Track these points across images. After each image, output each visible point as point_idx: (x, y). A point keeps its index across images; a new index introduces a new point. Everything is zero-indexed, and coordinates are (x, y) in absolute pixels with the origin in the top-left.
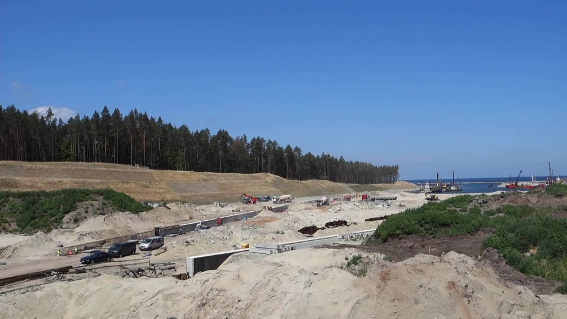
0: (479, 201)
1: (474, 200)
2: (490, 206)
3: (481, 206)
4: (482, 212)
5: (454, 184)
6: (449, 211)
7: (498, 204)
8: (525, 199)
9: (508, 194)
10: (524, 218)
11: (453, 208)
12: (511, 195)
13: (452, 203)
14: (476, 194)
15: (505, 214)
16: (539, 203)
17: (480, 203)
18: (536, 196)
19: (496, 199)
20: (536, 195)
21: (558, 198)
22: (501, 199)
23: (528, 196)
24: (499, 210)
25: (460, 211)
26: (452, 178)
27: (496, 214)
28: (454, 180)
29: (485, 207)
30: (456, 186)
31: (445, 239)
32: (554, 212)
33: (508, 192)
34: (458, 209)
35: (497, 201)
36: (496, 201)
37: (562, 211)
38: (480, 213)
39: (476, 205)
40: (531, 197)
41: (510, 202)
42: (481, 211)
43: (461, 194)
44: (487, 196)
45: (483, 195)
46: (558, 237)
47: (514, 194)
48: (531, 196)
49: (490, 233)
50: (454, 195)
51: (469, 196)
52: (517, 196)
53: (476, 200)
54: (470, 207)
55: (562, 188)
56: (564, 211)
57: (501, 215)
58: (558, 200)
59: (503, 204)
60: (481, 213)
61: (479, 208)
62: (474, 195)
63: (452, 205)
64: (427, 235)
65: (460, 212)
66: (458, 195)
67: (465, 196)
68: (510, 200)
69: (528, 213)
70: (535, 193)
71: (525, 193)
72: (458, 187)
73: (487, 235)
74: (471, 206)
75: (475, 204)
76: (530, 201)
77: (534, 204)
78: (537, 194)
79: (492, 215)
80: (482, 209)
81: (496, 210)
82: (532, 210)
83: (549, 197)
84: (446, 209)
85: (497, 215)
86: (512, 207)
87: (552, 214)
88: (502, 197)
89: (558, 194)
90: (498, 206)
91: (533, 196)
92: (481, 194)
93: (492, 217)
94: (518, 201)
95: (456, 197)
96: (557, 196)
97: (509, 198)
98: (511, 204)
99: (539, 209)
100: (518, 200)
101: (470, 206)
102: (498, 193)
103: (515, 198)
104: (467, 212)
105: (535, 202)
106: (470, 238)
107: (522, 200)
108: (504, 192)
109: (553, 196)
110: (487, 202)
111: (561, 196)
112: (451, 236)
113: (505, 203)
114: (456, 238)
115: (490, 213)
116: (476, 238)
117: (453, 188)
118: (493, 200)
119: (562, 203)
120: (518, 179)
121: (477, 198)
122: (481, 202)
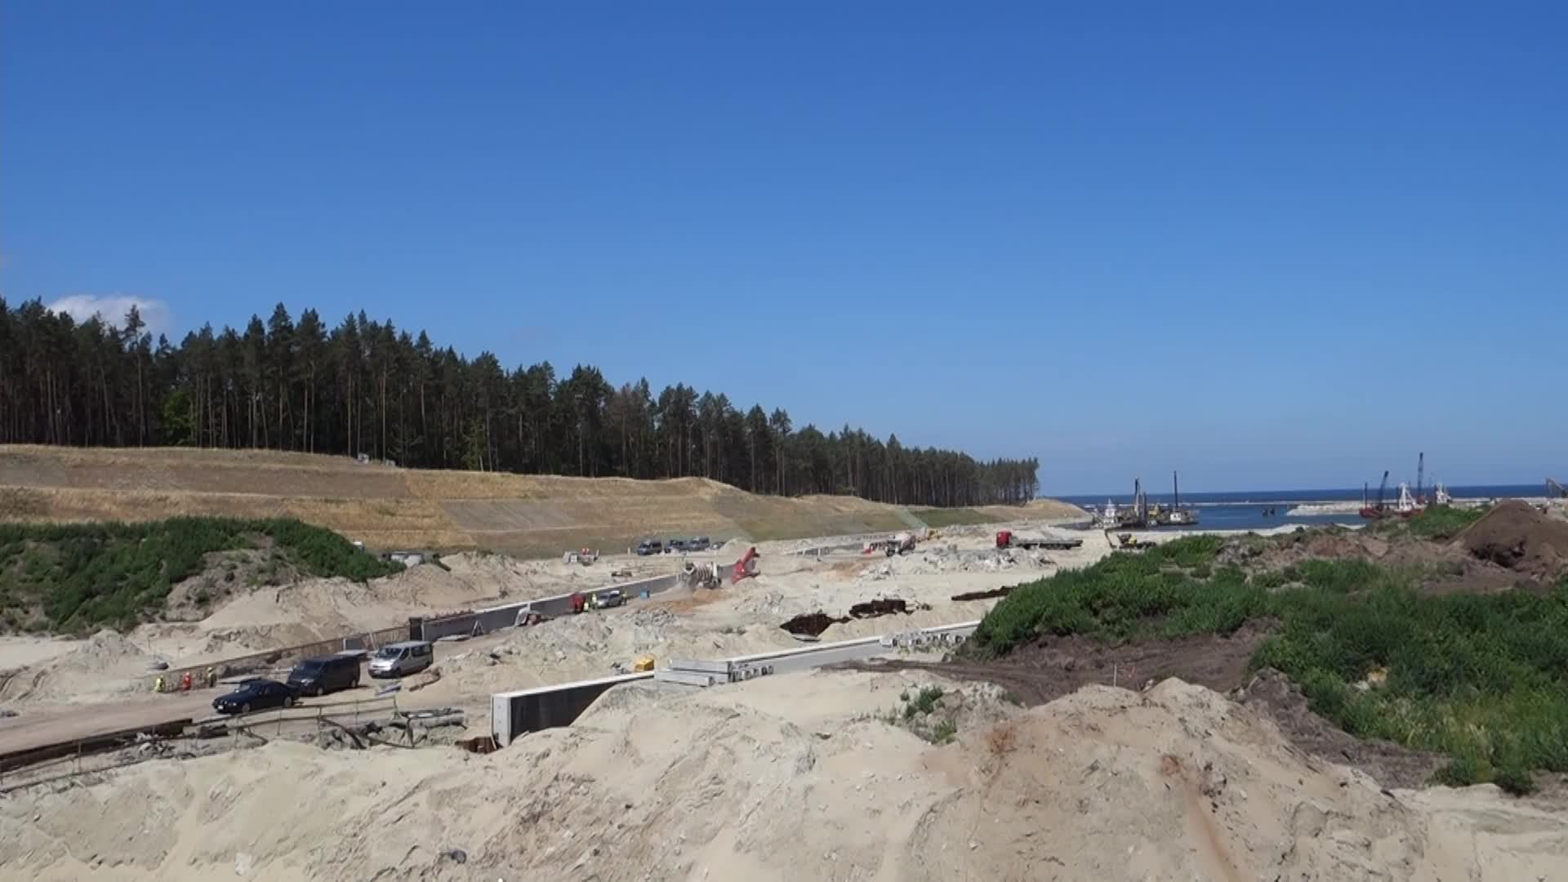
0: (1241, 551)
1: (1228, 547)
2: (1267, 563)
3: (1245, 564)
4: (1249, 578)
5: (1177, 507)
6: (1165, 575)
7: (1288, 557)
8: (1357, 546)
9: (1315, 533)
10: (1356, 593)
11: (1176, 568)
12: (1321, 534)
13: (1173, 556)
14: (1235, 532)
15: (1304, 583)
16: (1392, 557)
17: (1243, 556)
18: (1385, 538)
19: (1284, 545)
20: (1384, 536)
21: (1439, 543)
22: (1297, 544)
23: (1365, 537)
24: (1291, 575)
25: (1192, 575)
26: (1173, 492)
27: (1283, 582)
28: (1176, 497)
29: (1255, 566)
30: (1183, 511)
31: (1156, 648)
32: (1430, 579)
33: (1314, 528)
34: (1188, 571)
35: (1286, 550)
36: (1283, 549)
37: (1449, 575)
38: (1243, 581)
39: (1234, 560)
40: (1371, 540)
41: (1318, 553)
42: (1245, 576)
43: (1195, 533)
44: (1262, 538)
45: (1251, 534)
46: (1438, 642)
47: (1328, 531)
48: (1370, 537)
49: (1268, 631)
50: (1178, 535)
51: (1216, 538)
52: (1337, 538)
53: (1234, 547)
54: (1220, 566)
55: (1450, 517)
56: (1455, 576)
57: (1296, 585)
58: (1440, 548)
59: (1301, 558)
60: (1246, 581)
61: (1241, 568)
62: (1228, 536)
63: (1172, 560)
64: (1112, 638)
65: (1191, 578)
66: (1186, 534)
67: (1204, 536)
68: (1320, 548)
69: (1365, 580)
70: (1381, 529)
71: (1357, 530)
72: (1186, 514)
73: (1262, 636)
74: (1220, 563)
75: (1230, 557)
76: (1370, 549)
77: (1380, 558)
78: (1388, 533)
79: (1274, 586)
80: (1248, 570)
81: (1283, 572)
82: (1374, 572)
83: (1416, 540)
84: (1158, 571)
85: (1285, 586)
86: (1324, 564)
87: (1425, 583)
88: (1298, 540)
89: (1438, 533)
90: (1288, 564)
91: (1375, 538)
92: (1246, 532)
93: (1274, 590)
94: (1340, 552)
95: (1183, 538)
96: (1438, 538)
97: (1314, 545)
98: (1322, 558)
99: (1392, 571)
100: (1340, 549)
101: (1218, 564)
102: (1290, 529)
103: (1331, 542)
104: (1209, 579)
105: (1381, 554)
106: (1218, 644)
107: (1349, 548)
108: (1304, 527)
109: (1426, 537)
110: (1261, 553)
111: (1447, 538)
112: (1171, 639)
113: (1305, 556)
114: (1182, 643)
115: (1271, 582)
116: (1233, 645)
117: (1175, 517)
118: (1277, 548)
119: (1449, 554)
121: (1236, 542)
122: (1246, 553)
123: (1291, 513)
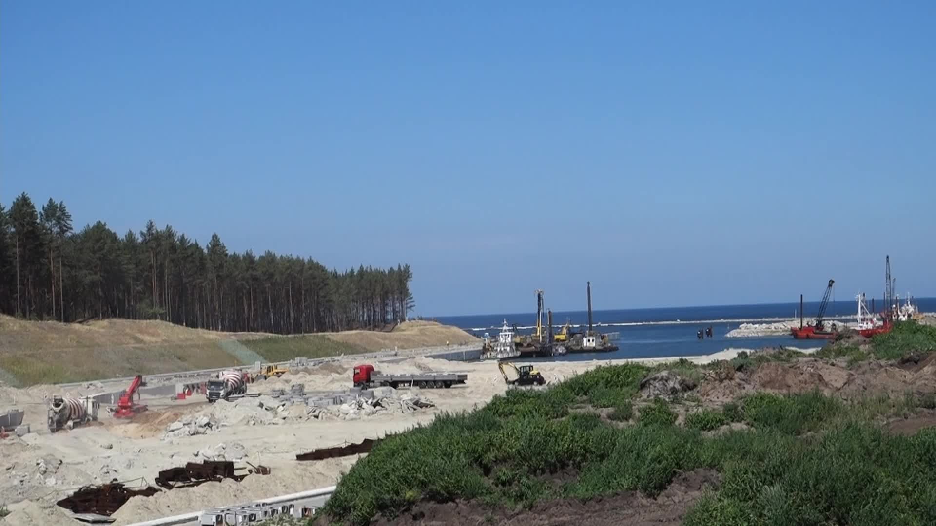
0: (671, 384)
1: (655, 379)
2: (703, 399)
3: (676, 401)
4: (680, 420)
5: (591, 328)
6: (575, 418)
7: (728, 392)
8: (812, 375)
9: (761, 359)
10: (809, 434)
11: (590, 409)
12: (768, 361)
13: (585, 394)
14: (662, 360)
15: (748, 424)
16: (853, 387)
17: (674, 391)
18: (844, 364)
19: (723, 375)
20: (842, 361)
21: (909, 369)
22: (739, 374)
23: (820, 364)
24: (732, 413)
25: (610, 417)
26: (586, 308)
27: (722, 424)
28: (590, 316)
29: (687, 403)
30: (599, 333)
31: (564, 514)
32: (896, 415)
33: (760, 353)
34: (604, 412)
35: (726, 382)
36: (721, 381)
37: (918, 409)
38: (672, 423)
39: (661, 397)
40: (828, 366)
41: (764, 385)
42: (676, 418)
43: (615, 362)
44: (696, 366)
45: (682, 362)
46: (906, 493)
47: (776, 357)
48: (827, 363)
49: (703, 487)
50: (592, 365)
51: (639, 367)
52: (787, 365)
53: (662, 379)
54: (644, 404)
55: (920, 336)
56: (926, 410)
57: (737, 426)
58: (909, 375)
59: (744, 391)
60: (677, 423)
61: (670, 406)
62: (656, 364)
63: (585, 397)
64: (508, 504)
65: (609, 421)
66: (603, 363)
67: (625, 367)
68: (767, 379)
69: (820, 419)
70: (840, 353)
71: (811, 355)
72: (602, 338)
73: (696, 493)
74: (645, 401)
75: (657, 392)
76: (826, 378)
77: (838, 389)
78: (847, 358)
79: (712, 428)
80: (679, 409)
81: (722, 409)
82: (831, 408)
83: (881, 366)
84: (565, 413)
85: (725, 427)
86: (774, 400)
87: (891, 420)
88: (740, 368)
89: (907, 356)
90: (728, 400)
91: (833, 365)
92: (677, 359)
93: (711, 434)
94: (790, 382)
95: (599, 369)
96: (906, 363)
97: (761, 374)
98: (769, 391)
99: (852, 406)
100: (790, 379)
101: (642, 401)
102: (730, 355)
103: (780, 371)
104: (631, 422)
105: (839, 385)
106: (643, 506)
107: (801, 378)
108: (748, 351)
109: (892, 361)
110: (695, 386)
111: (916, 363)
112: (584, 502)
113: (750, 389)
114: (598, 507)
115: (706, 423)
116: (660, 506)
117: (588, 342)
118: (715, 380)
119: (918, 383)
120: (822, 309)
121: (664, 373)
122: (677, 386)
123: (733, 334)
